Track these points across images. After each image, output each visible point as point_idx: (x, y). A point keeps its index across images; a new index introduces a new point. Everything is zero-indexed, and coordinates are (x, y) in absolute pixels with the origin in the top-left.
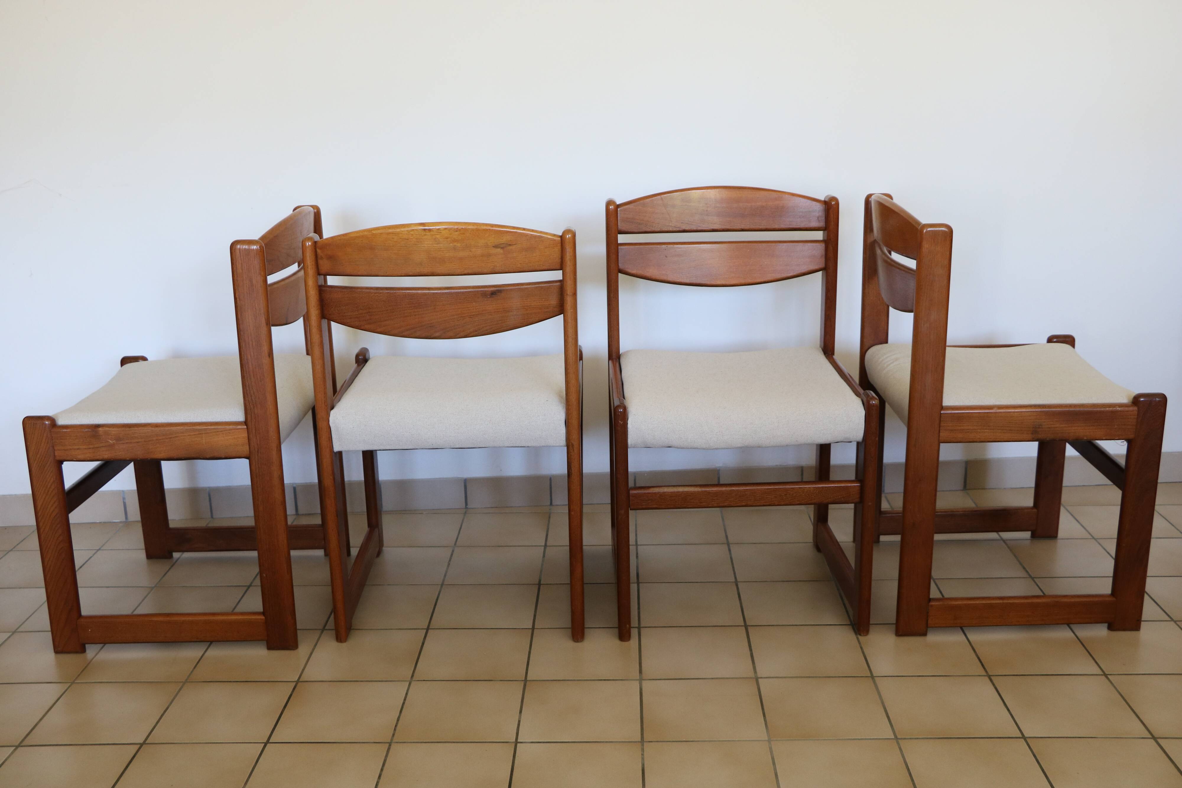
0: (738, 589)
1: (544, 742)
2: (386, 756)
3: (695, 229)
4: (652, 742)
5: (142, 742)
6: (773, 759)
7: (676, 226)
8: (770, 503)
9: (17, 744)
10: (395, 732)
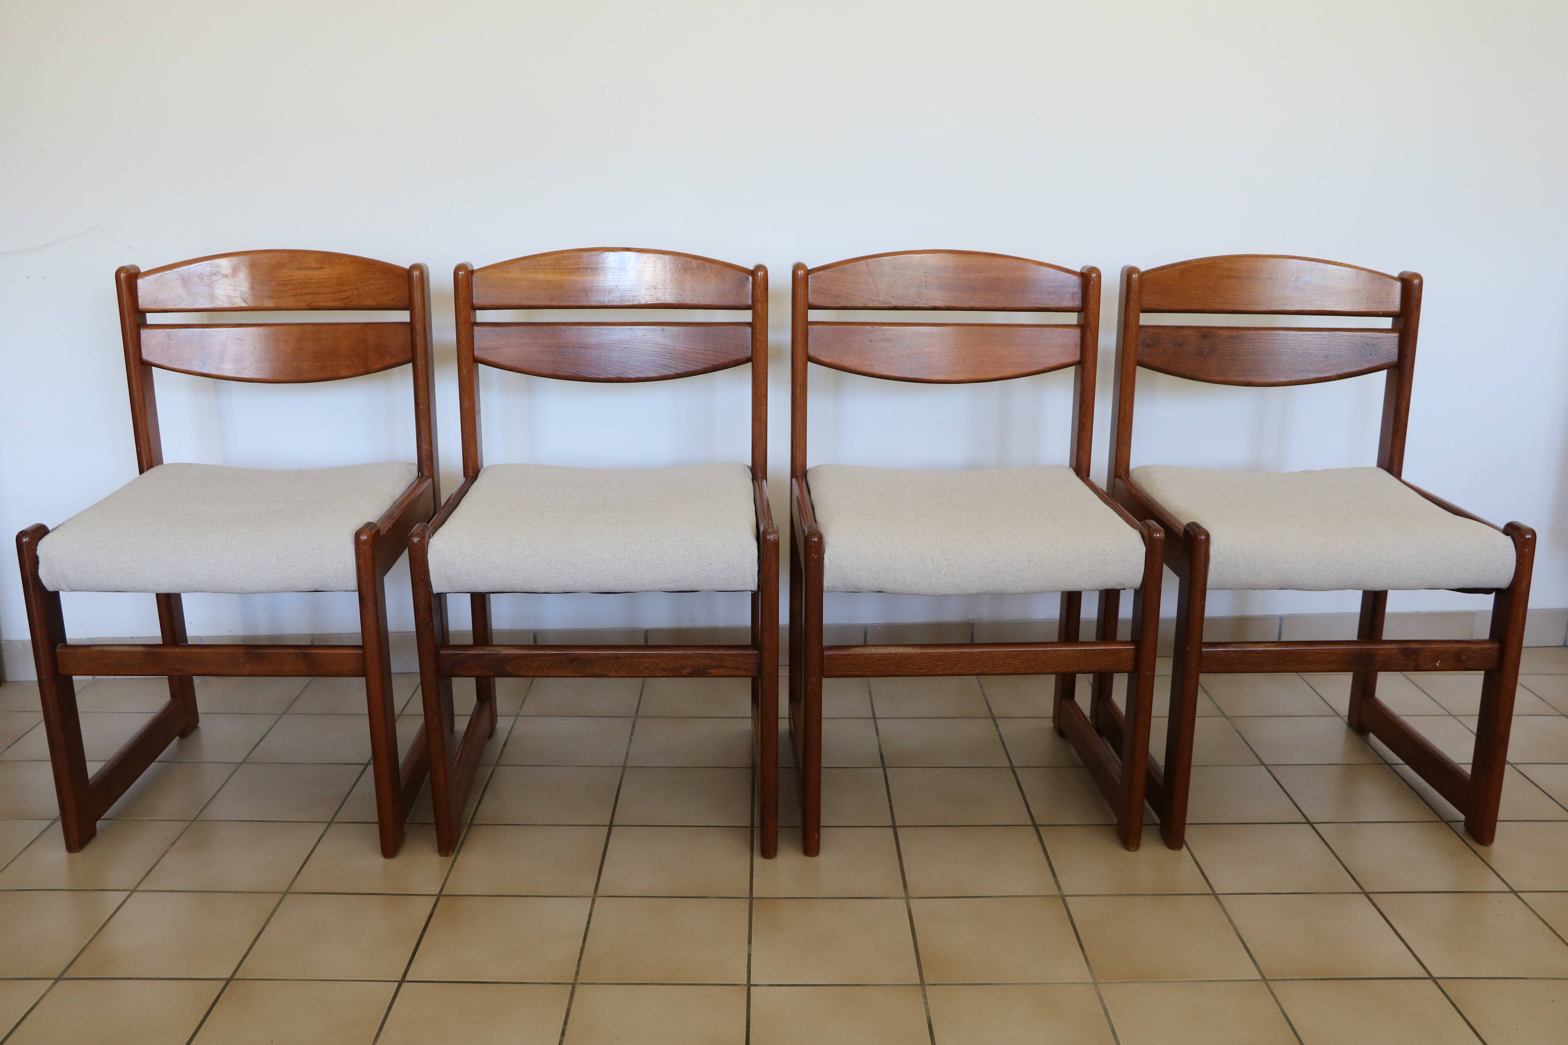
0: (1016, 776)
1: (787, 985)
2: (570, 1003)
3: (910, 305)
4: (935, 985)
5: (228, 976)
6: (1105, 1009)
7: (885, 301)
8: (1014, 671)
9: (57, 976)
10: (579, 969)
